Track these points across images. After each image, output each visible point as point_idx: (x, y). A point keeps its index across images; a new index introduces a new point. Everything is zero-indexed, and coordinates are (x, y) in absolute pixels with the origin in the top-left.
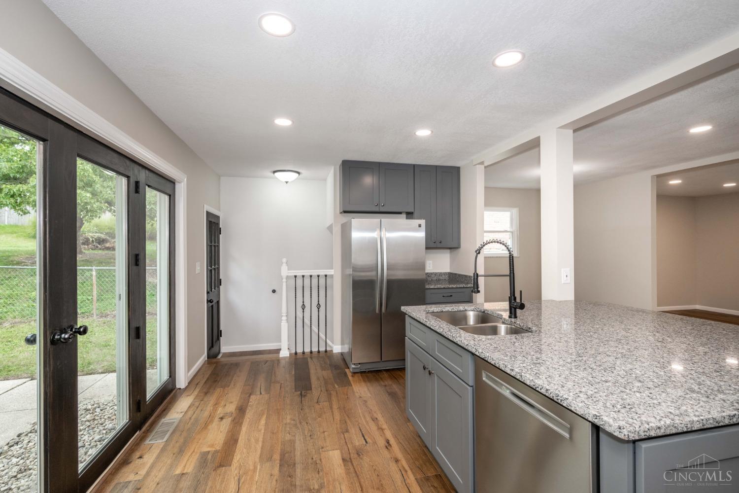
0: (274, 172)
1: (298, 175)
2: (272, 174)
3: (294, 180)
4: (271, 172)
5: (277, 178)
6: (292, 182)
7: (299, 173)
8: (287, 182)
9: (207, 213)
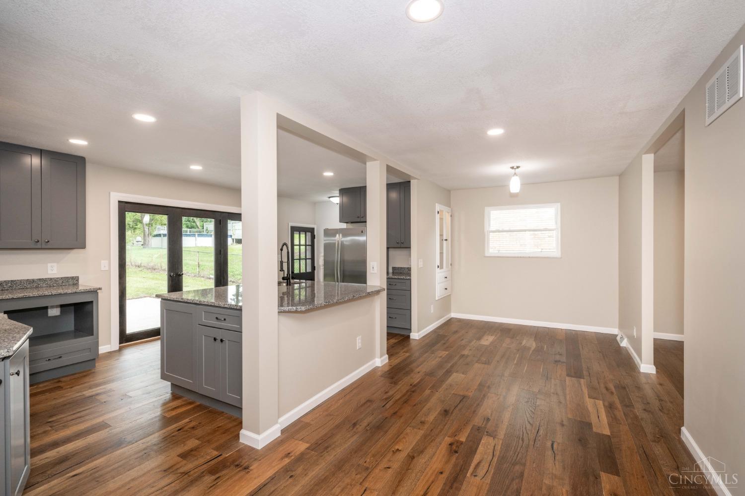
0: (329, 198)
9: (292, 228)
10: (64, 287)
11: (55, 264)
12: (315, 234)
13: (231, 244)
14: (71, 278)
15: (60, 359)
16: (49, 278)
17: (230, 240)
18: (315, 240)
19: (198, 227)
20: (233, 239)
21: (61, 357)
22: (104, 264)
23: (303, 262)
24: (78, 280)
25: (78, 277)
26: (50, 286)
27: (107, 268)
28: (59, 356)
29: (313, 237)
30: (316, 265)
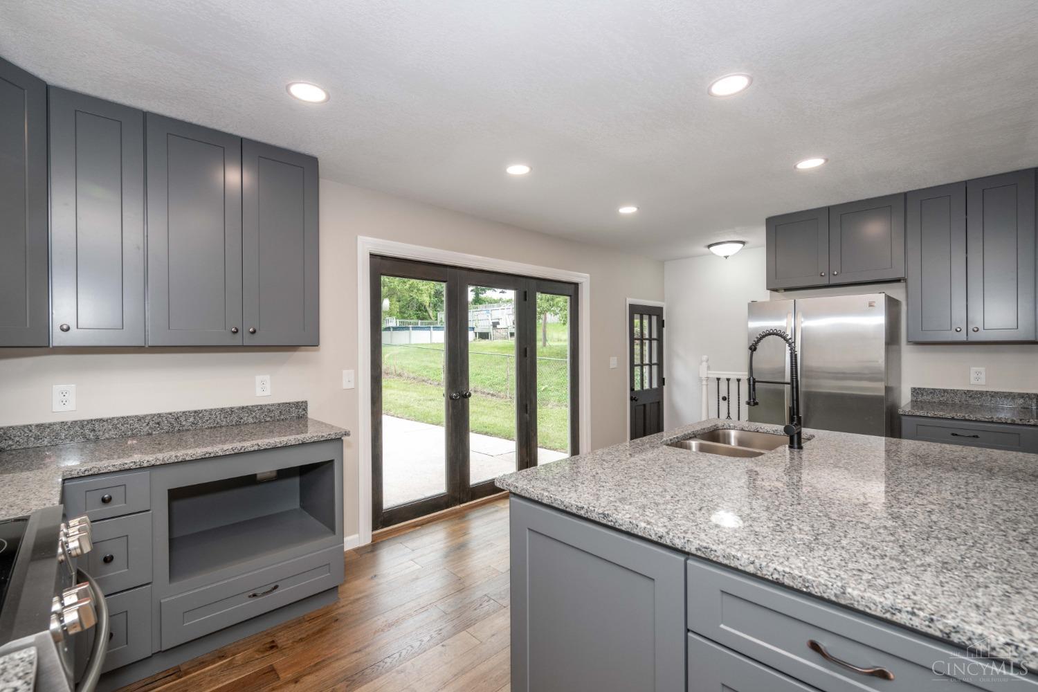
0: (710, 246)
1: (741, 245)
2: (707, 249)
3: (737, 253)
4: (705, 247)
5: (713, 254)
6: (734, 255)
7: (743, 243)
8: (726, 257)
9: (631, 306)
10: (282, 423)
11: (267, 378)
12: (664, 318)
13: (474, 340)
14: (293, 403)
15: (276, 592)
16: (257, 406)
17: (471, 335)
18: (665, 329)
19: (431, 318)
20: (476, 333)
21: (276, 587)
22: (347, 375)
23: (646, 369)
24: (305, 409)
25: (306, 402)
26: (260, 422)
27: (352, 386)
28: (273, 586)
29: (661, 324)
30: (665, 376)
